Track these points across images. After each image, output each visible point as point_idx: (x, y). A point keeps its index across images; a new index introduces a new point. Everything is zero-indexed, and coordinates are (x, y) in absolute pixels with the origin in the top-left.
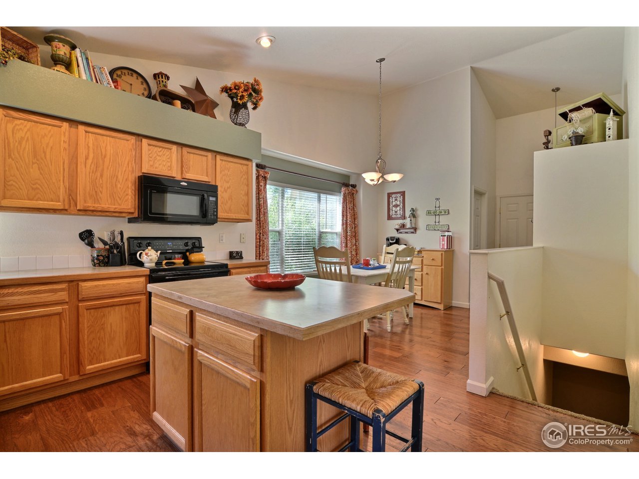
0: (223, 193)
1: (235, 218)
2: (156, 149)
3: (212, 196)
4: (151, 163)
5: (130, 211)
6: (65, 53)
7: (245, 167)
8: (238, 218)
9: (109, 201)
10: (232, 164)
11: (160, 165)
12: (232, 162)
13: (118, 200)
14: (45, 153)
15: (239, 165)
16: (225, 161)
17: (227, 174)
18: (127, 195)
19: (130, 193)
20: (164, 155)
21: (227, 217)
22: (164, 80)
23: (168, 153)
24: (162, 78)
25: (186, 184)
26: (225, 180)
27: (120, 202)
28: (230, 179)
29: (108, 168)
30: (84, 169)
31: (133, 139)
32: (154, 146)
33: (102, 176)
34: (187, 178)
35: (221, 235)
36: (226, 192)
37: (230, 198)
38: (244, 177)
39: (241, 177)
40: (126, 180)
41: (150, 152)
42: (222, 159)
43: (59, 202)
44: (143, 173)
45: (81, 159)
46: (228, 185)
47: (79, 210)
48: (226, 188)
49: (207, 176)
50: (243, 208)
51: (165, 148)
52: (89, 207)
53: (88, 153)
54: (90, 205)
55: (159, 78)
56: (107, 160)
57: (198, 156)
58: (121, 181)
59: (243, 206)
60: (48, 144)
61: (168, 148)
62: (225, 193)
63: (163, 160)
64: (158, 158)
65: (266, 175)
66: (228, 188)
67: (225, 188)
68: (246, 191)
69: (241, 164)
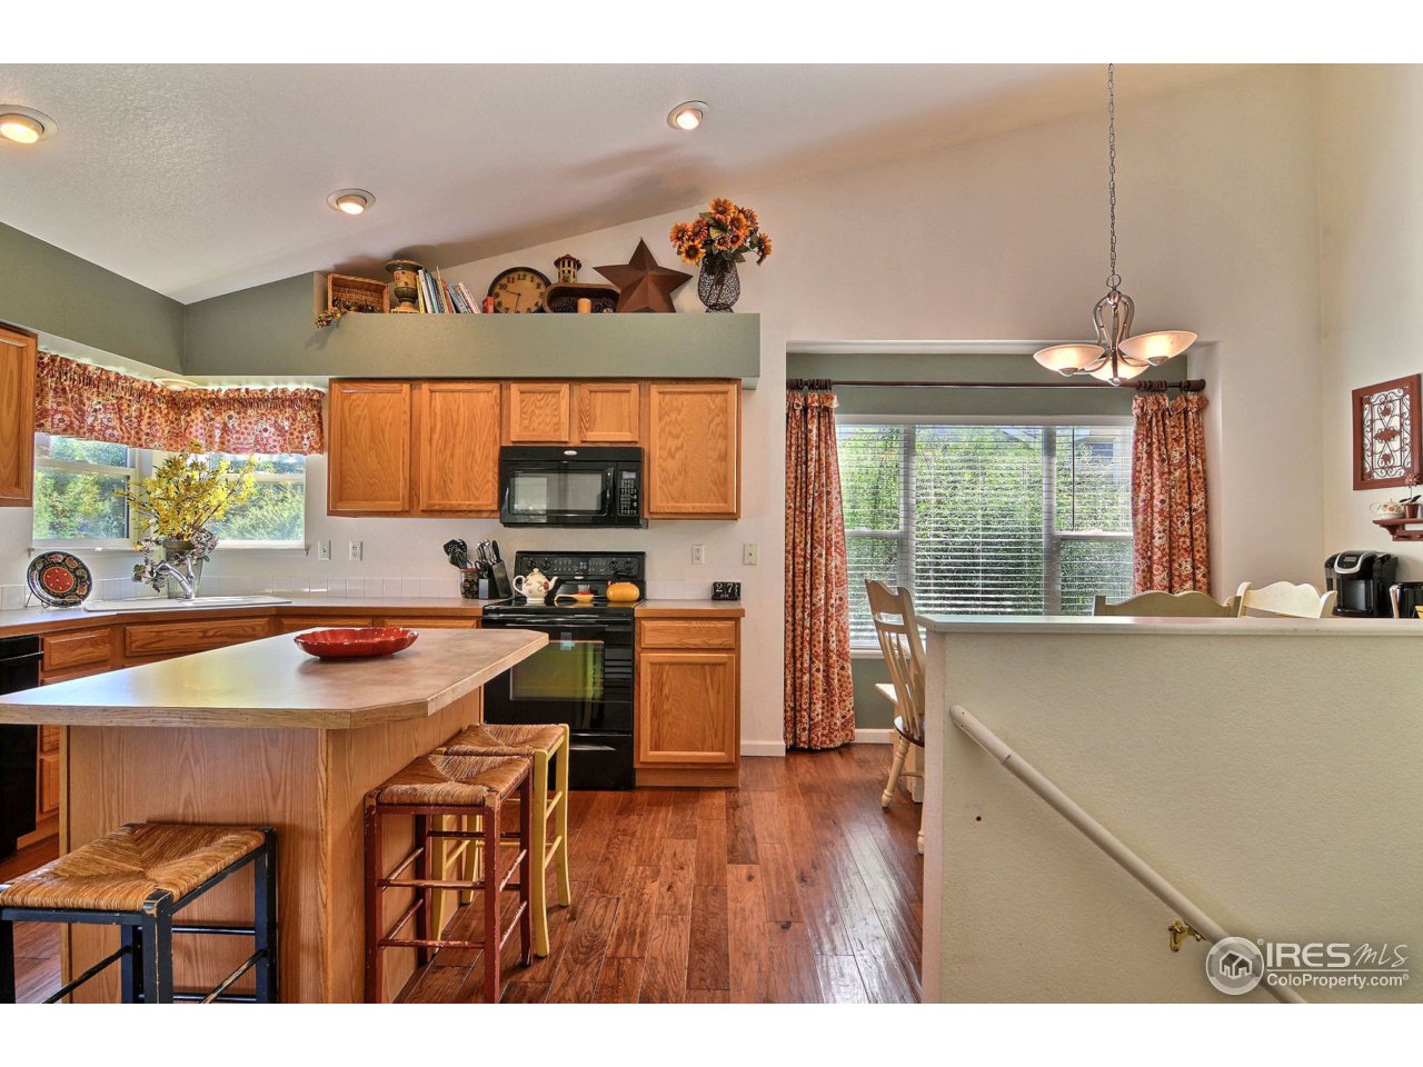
0: (665, 460)
1: (691, 511)
2: (533, 397)
3: (629, 471)
4: (526, 422)
5: (489, 508)
6: (406, 283)
7: (719, 399)
8: (699, 511)
9: (462, 493)
10: (685, 396)
11: (540, 424)
12: (687, 393)
13: (475, 490)
14: (383, 432)
15: (704, 396)
16: (670, 393)
17: (676, 420)
18: (488, 481)
19: (491, 478)
20: (548, 405)
21: (673, 511)
22: (572, 268)
23: (554, 401)
24: (569, 266)
25: (574, 453)
26: (670, 433)
27: (477, 494)
28: (683, 430)
29: (461, 442)
30: (429, 448)
31: (494, 388)
32: (529, 392)
33: (452, 456)
34: (588, 439)
35: (695, 547)
36: (673, 458)
37: (683, 470)
38: (717, 420)
39: (710, 422)
40: (487, 457)
41: (523, 404)
42: (661, 390)
43: (397, 500)
44: (514, 442)
45: (424, 435)
46: (679, 443)
47: (423, 511)
48: (673, 449)
49: (630, 431)
50: (714, 488)
51: (550, 392)
52: (434, 505)
53: (435, 424)
54: (437, 501)
55: (564, 266)
56: (459, 429)
57: (611, 395)
58: (479, 460)
59: (715, 483)
60: (387, 418)
61: (554, 392)
62: (669, 460)
63: (547, 415)
64: (537, 412)
65: (827, 405)
66: (678, 449)
67: (670, 451)
68: (723, 452)
69: (710, 393)
